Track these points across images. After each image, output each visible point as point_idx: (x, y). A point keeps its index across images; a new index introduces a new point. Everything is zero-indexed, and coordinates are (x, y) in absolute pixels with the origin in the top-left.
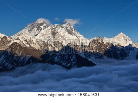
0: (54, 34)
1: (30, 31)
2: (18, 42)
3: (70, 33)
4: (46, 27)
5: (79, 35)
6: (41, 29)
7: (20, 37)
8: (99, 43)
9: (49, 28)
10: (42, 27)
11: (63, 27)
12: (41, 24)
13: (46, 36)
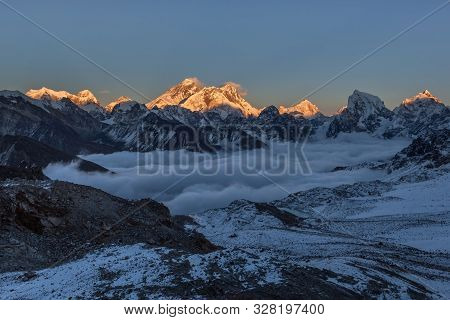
0: (207, 101)
1: (173, 97)
2: (156, 112)
3: (230, 99)
4: (197, 91)
5: (243, 103)
6: (190, 95)
7: (159, 106)
8: (274, 115)
9: (201, 92)
10: (191, 92)
11: (221, 92)
12: (190, 87)
13: (196, 105)
